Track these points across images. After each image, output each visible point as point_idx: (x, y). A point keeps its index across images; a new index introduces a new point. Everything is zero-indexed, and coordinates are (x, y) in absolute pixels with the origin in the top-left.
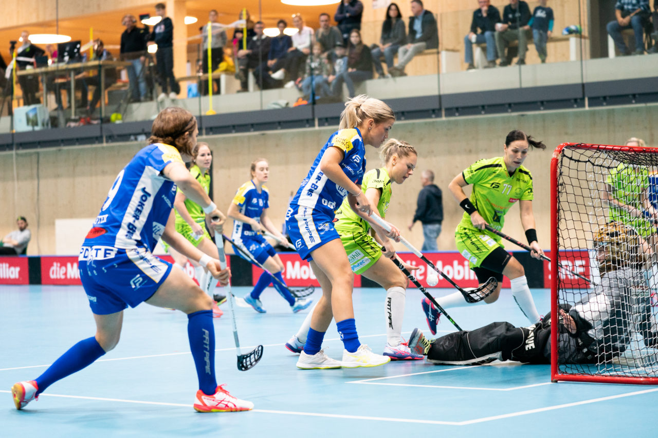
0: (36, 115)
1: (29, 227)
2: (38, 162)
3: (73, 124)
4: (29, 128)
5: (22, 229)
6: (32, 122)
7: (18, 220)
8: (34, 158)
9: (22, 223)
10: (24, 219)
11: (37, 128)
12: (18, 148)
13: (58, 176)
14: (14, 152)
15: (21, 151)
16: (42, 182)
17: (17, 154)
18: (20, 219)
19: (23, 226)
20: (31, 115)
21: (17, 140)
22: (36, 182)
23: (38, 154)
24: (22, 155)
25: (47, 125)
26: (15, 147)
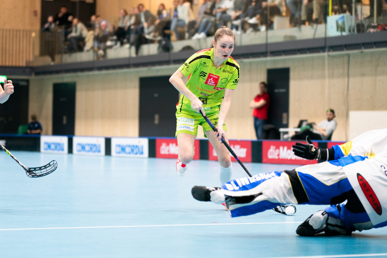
0: (344, 23)
1: (335, 119)
2: (349, 63)
3: (372, 30)
4: (338, 34)
5: (329, 120)
6: (341, 28)
7: (327, 111)
8: (346, 59)
9: (330, 115)
10: (332, 111)
11: (344, 34)
12: (329, 51)
13: (363, 75)
14: (326, 54)
15: (332, 53)
16: (352, 80)
17: (329, 56)
18: (329, 111)
19: (331, 117)
20: (340, 22)
21: (329, 44)
22: (346, 80)
23: (349, 55)
24: (333, 57)
25: (354, 31)
26: (327, 50)
